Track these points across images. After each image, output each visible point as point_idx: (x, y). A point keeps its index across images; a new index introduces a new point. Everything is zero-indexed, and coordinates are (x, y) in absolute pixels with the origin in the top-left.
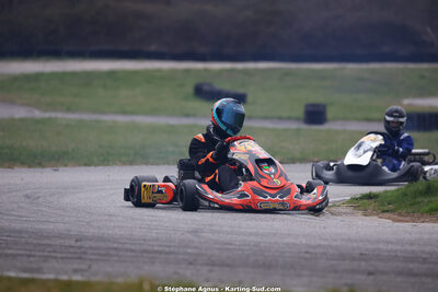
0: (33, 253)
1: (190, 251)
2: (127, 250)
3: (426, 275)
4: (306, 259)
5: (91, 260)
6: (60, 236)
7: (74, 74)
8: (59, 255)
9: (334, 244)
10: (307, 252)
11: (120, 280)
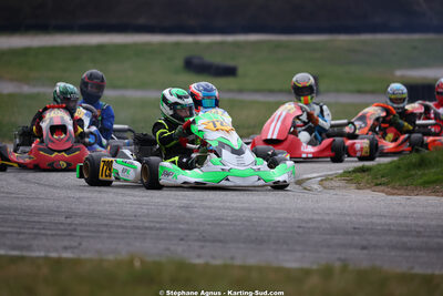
0: (23, 230)
1: (181, 226)
2: (118, 226)
3: (421, 249)
4: (298, 234)
5: (81, 237)
6: (50, 213)
7: (62, 49)
8: (49, 232)
9: (327, 218)
10: (299, 227)
11: (111, 257)
